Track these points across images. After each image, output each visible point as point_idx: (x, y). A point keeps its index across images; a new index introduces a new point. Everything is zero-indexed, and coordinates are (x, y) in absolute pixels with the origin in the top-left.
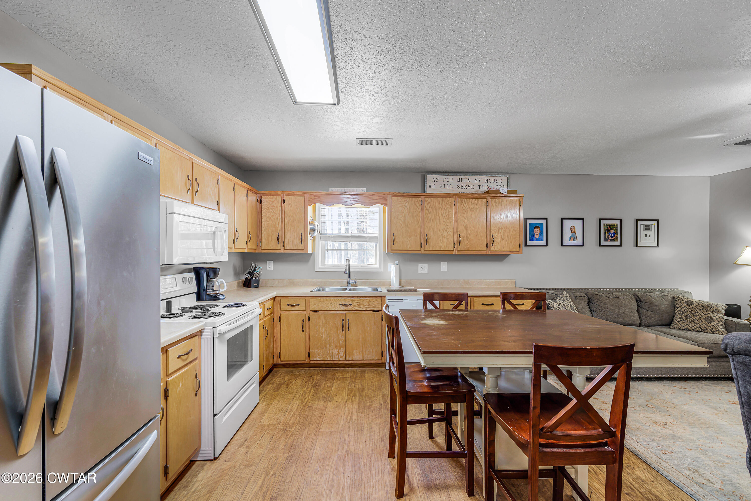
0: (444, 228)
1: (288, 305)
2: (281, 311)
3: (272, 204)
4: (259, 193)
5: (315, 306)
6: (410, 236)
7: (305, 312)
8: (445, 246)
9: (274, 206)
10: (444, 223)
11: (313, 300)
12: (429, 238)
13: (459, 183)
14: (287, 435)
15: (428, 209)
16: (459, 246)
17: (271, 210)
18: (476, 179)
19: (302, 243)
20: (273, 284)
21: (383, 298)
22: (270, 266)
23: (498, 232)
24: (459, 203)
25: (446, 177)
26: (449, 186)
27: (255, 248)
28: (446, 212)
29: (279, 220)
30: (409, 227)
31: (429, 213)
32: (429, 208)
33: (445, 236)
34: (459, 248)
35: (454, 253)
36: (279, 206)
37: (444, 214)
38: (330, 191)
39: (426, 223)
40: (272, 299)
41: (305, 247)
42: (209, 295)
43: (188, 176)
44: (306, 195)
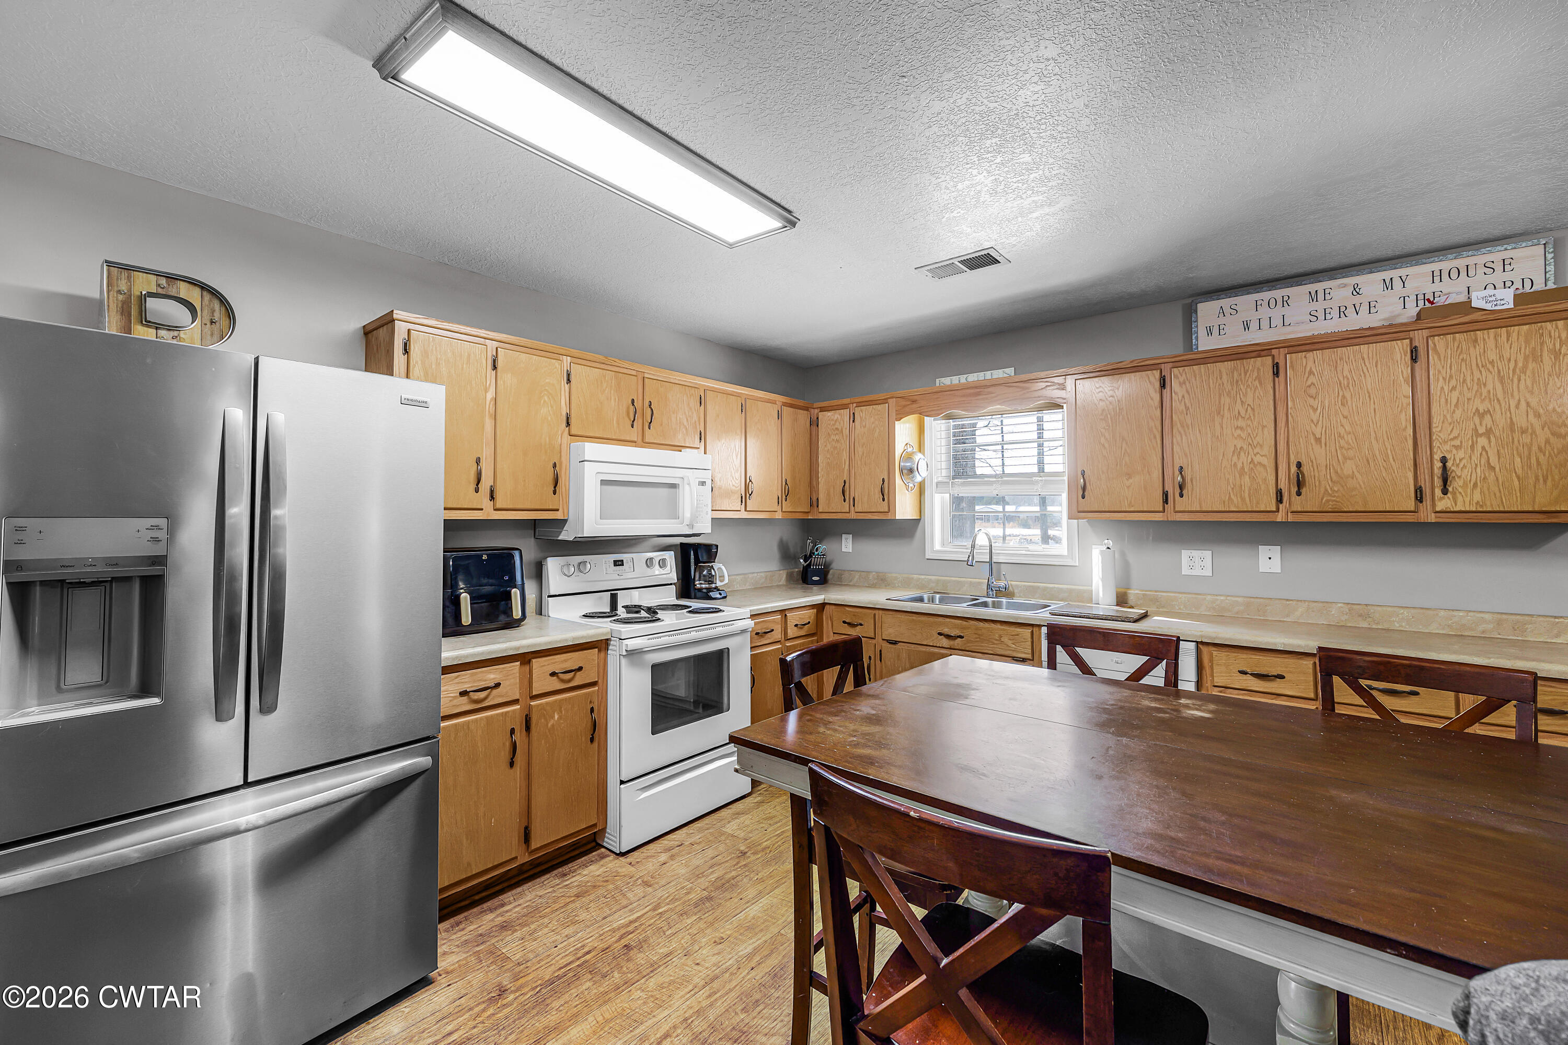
0: (1238, 447)
1: (844, 622)
2: (834, 633)
3: (834, 425)
4: (814, 407)
5: (891, 630)
6: (1129, 476)
7: (874, 641)
8: (1243, 499)
9: (837, 429)
10: (1239, 432)
11: (888, 619)
12: (1188, 479)
13: (1314, 306)
14: (738, 863)
15: (1183, 397)
16: (1295, 498)
17: (833, 437)
18: (1388, 282)
19: (884, 500)
20: (851, 581)
21: (1035, 629)
22: (847, 544)
23: (1472, 447)
24: (1292, 367)
25: (1266, 295)
26: (1277, 321)
27: (806, 511)
28: (1244, 400)
29: (845, 456)
30: (1126, 450)
31: (1187, 408)
32: (1186, 396)
33: (1243, 468)
34: (1298, 503)
35: (1280, 517)
36: (846, 429)
37: (1238, 405)
38: (937, 384)
39: (1179, 438)
40: (813, 606)
41: (891, 507)
42: (700, 590)
43: (633, 401)
44: (890, 401)
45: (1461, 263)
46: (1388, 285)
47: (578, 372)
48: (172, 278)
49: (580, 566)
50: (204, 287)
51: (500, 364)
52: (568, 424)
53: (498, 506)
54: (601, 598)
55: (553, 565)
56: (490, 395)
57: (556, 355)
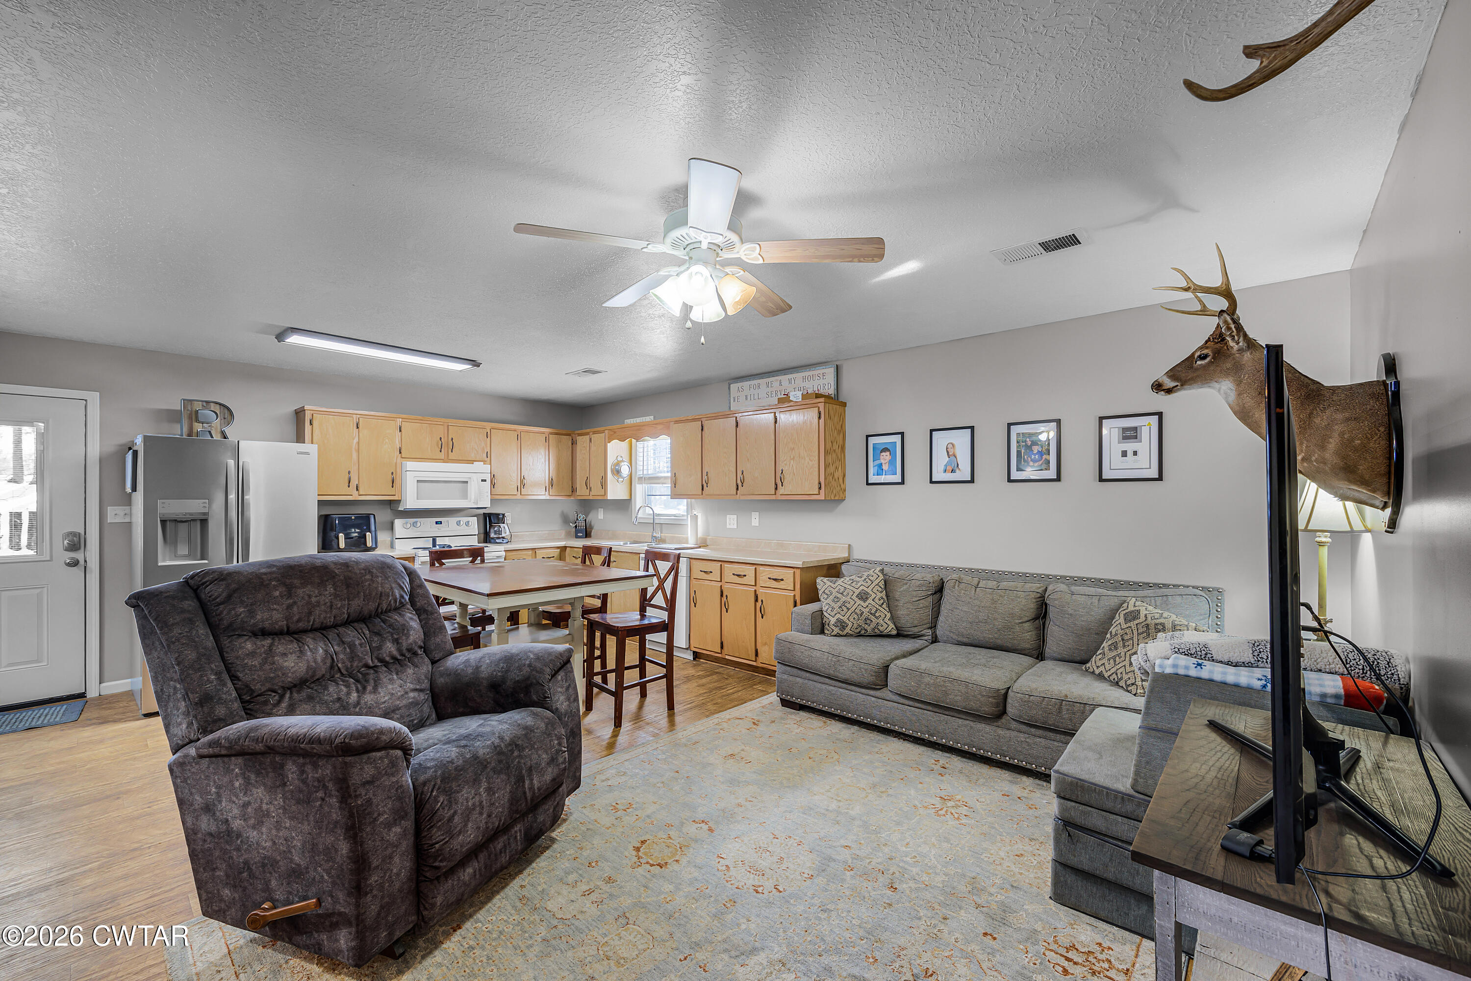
1: (573, 557)
3: (583, 444)
4: (574, 434)
6: (690, 476)
9: (584, 447)
12: (710, 477)
13: (768, 389)
15: (708, 436)
17: (582, 452)
19: (603, 488)
20: (602, 534)
22: (601, 514)
23: (790, 464)
24: (741, 423)
25: (753, 383)
26: (756, 396)
27: (569, 494)
28: (727, 438)
29: (588, 463)
30: (689, 463)
31: (709, 442)
36: (588, 447)
37: (725, 441)
38: (626, 423)
40: (558, 548)
41: (605, 493)
42: (493, 538)
43: (441, 439)
44: (606, 431)
45: (811, 373)
46: (790, 381)
47: (406, 426)
48: (207, 402)
49: (414, 525)
50: (220, 404)
51: (360, 426)
52: (400, 453)
53: (361, 493)
54: (428, 541)
55: (398, 523)
56: (356, 440)
57: (393, 419)
